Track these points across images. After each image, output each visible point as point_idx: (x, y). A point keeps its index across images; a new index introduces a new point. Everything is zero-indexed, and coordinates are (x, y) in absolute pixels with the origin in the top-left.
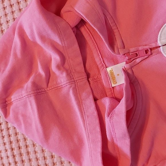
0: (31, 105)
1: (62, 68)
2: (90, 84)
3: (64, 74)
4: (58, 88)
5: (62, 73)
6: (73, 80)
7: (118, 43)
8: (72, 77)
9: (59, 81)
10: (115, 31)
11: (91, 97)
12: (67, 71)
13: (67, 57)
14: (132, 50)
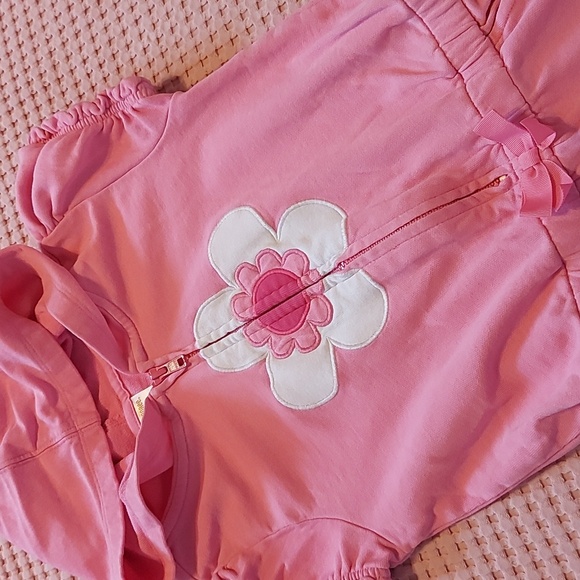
0: (9, 486)
1: (52, 410)
2: (106, 431)
3: (57, 421)
4: (52, 448)
5: (53, 420)
6: (73, 430)
7: (135, 353)
8: (71, 425)
9: (51, 435)
10: (130, 331)
11: (108, 456)
12: (61, 415)
13: (60, 390)
14: (158, 362)
